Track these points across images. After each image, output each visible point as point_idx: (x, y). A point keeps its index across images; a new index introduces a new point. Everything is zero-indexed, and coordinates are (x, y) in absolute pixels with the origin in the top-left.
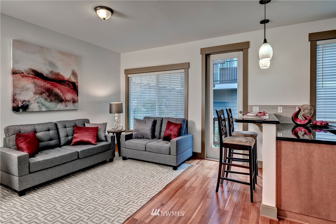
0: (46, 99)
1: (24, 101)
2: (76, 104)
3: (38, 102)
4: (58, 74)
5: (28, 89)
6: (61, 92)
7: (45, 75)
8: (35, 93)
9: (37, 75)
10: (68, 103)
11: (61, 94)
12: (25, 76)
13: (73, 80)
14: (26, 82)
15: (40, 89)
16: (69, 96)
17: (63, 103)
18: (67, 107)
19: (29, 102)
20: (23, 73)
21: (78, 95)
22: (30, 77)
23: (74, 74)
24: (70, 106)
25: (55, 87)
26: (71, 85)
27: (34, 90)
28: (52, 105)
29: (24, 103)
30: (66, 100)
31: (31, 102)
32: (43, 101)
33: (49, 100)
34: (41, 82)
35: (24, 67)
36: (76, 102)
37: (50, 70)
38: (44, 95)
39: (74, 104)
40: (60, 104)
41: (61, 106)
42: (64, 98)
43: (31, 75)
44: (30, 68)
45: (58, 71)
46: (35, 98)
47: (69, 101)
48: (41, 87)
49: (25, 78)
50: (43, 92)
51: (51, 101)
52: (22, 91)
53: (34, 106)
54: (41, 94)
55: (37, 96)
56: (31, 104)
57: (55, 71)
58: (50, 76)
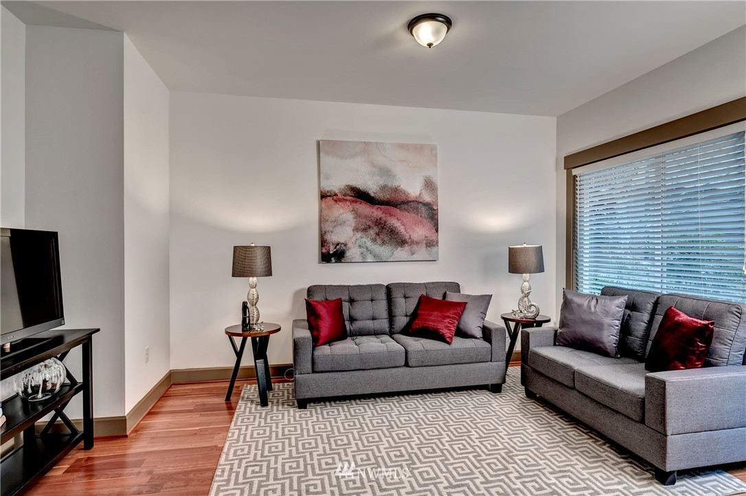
0: (374, 240)
1: (338, 244)
2: (434, 249)
3: (360, 246)
4: (396, 190)
5: (344, 222)
6: (403, 225)
7: (372, 195)
8: (356, 229)
9: (360, 195)
10: (415, 246)
11: (401, 229)
12: (340, 200)
13: (427, 198)
14: (341, 211)
15: (364, 220)
16: (419, 232)
17: (407, 248)
18: (414, 256)
19: (346, 245)
20: (336, 195)
21: (437, 231)
22: (347, 200)
23: (429, 185)
24: (422, 253)
25: (391, 215)
26: (423, 209)
27: (353, 225)
28: (384, 251)
29: (338, 247)
30: (412, 242)
31: (348, 246)
32: (369, 244)
33: (379, 241)
34: (365, 208)
35: (336, 184)
36: (433, 245)
37: (382, 182)
38: (372, 232)
39: (429, 249)
40: (399, 248)
41: (401, 253)
42: (407, 237)
43: (348, 198)
44: (348, 184)
45: (396, 184)
46: (354, 238)
47: (417, 243)
48: (366, 217)
49: (340, 203)
50: (370, 227)
51: (383, 243)
52: (335, 226)
53: (353, 252)
54: (365, 230)
55: (359, 235)
56: (349, 248)
57: (390, 185)
58: (381, 196)
